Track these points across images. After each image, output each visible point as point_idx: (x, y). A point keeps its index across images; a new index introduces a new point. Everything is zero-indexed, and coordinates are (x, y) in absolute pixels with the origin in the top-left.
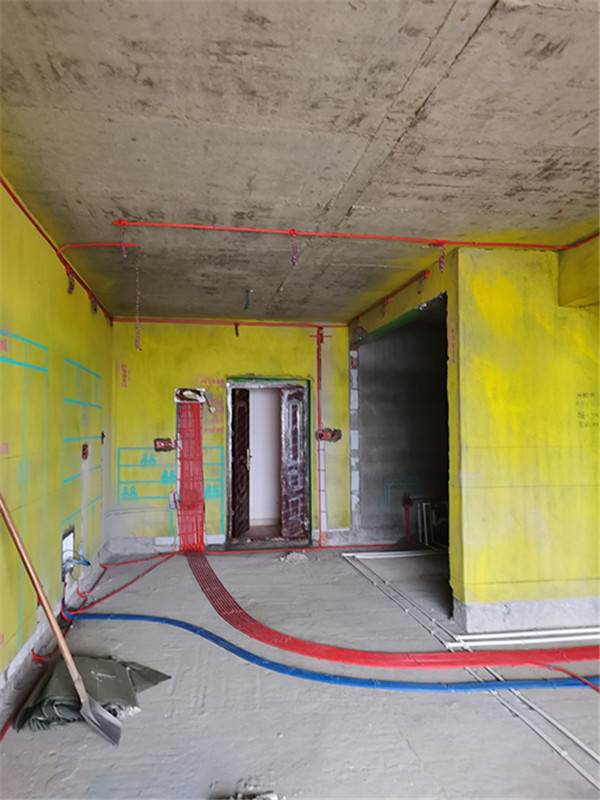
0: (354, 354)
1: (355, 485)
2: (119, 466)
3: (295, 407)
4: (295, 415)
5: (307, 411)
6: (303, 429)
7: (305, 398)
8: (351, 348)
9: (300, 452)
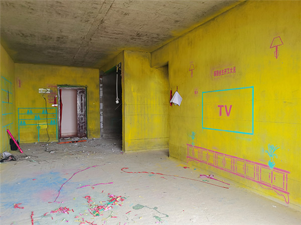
0: (101, 79)
1: (102, 120)
2: (19, 114)
3: (82, 96)
4: (82, 98)
5: (86, 97)
6: (84, 103)
7: (85, 92)
8: (100, 77)
9: (84, 110)
